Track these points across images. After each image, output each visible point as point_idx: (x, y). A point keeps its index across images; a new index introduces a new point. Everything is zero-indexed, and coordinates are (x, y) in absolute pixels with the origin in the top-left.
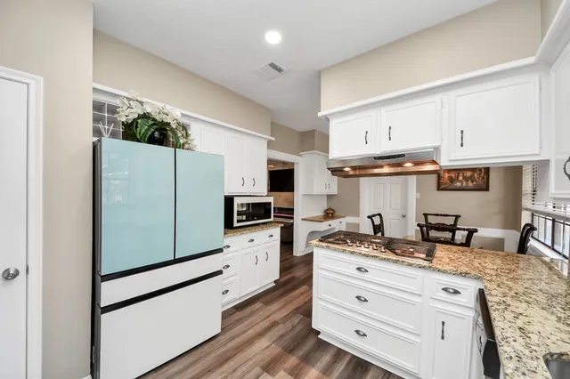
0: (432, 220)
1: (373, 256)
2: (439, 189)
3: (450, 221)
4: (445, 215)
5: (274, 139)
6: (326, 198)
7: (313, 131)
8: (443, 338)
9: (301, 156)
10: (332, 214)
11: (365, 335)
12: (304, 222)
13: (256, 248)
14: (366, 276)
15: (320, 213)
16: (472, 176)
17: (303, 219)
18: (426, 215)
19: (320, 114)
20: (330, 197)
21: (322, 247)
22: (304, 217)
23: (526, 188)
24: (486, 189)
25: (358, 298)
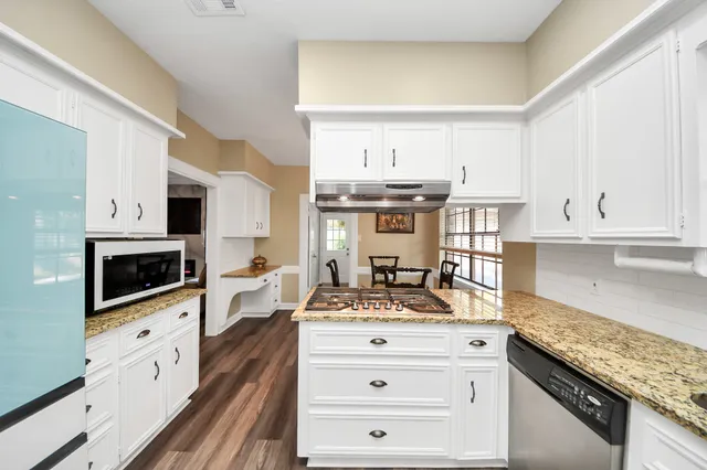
0: (378, 263)
1: (394, 320)
2: (377, 232)
3: (390, 263)
4: (388, 257)
5: (183, 136)
6: (252, 242)
7: (241, 143)
8: (472, 401)
9: (219, 176)
10: (263, 264)
11: (383, 434)
12: (223, 279)
13: (155, 346)
14: (384, 349)
15: (245, 264)
16: (402, 220)
17: (222, 276)
18: (371, 258)
19: (297, 108)
20: (258, 241)
21: (317, 320)
22: (225, 272)
23: (442, 231)
24: (413, 232)
25: (373, 383)
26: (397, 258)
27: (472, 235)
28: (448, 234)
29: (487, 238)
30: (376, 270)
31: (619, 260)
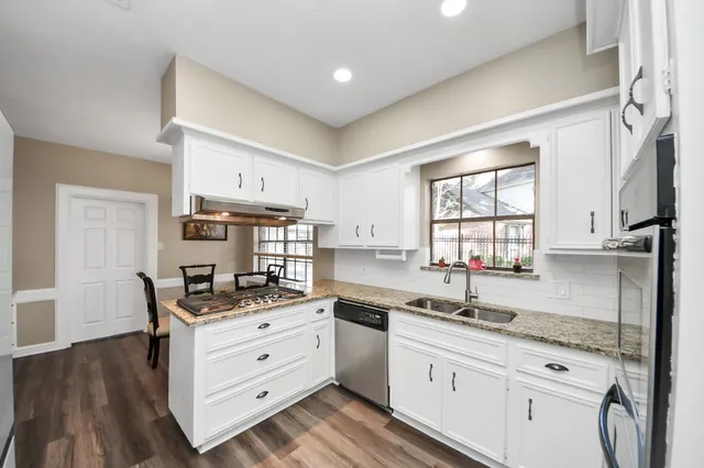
0: (191, 273)
2: (184, 239)
3: (207, 271)
4: (202, 266)
14: (268, 331)
18: (183, 268)
23: (256, 238)
24: (226, 239)
25: (259, 359)
26: (214, 266)
27: (286, 242)
28: (260, 242)
29: (298, 245)
30: (188, 280)
31: (378, 256)
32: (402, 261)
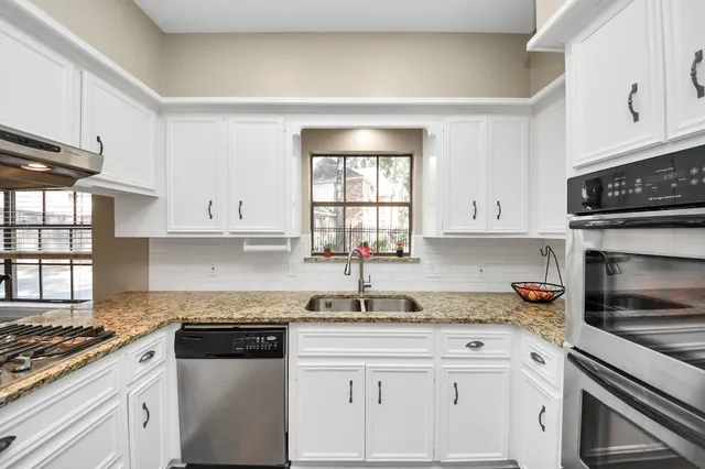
31: (247, 248)
32: (285, 253)
